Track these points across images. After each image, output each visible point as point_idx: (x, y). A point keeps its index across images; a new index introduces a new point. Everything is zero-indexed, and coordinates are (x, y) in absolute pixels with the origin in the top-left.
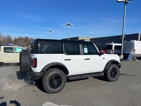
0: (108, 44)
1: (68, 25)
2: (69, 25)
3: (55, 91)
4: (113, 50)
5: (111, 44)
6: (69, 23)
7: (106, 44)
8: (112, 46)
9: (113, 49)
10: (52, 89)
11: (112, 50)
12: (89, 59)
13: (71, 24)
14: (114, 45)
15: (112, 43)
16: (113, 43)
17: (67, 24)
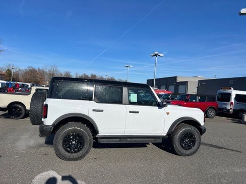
0: (222, 91)
1: (154, 56)
2: (156, 55)
3: (72, 157)
4: (232, 103)
5: (228, 91)
6: (156, 53)
7: (219, 92)
8: (229, 95)
9: (233, 100)
10: (66, 153)
11: (230, 103)
12: (138, 112)
13: (160, 55)
14: (234, 93)
15: (230, 89)
16: (232, 89)
17: (153, 54)
